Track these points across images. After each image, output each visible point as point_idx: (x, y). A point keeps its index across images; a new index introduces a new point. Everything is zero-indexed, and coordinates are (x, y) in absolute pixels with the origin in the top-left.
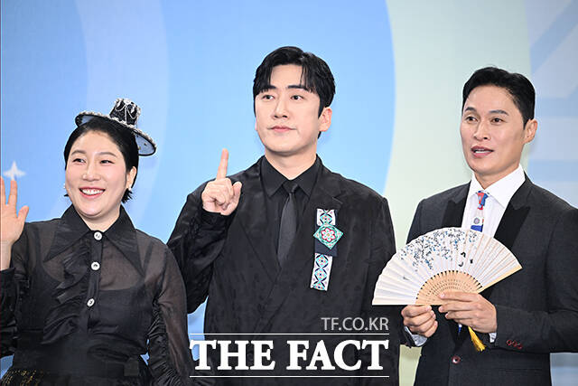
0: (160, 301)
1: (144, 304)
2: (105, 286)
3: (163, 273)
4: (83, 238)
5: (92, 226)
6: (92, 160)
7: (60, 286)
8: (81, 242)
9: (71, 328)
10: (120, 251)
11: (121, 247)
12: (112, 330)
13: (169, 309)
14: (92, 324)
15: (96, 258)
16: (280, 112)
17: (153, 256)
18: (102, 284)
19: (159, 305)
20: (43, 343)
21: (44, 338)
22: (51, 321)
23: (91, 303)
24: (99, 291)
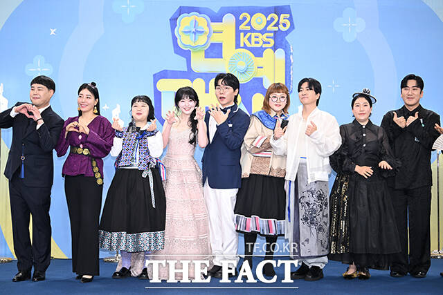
1: (379, 144)
2: (368, 140)
4: (360, 128)
5: (362, 124)
6: (362, 105)
7: (356, 141)
11: (371, 129)
14: (366, 151)
15: (364, 133)
16: (410, 93)
23: (364, 145)
24: (366, 142)
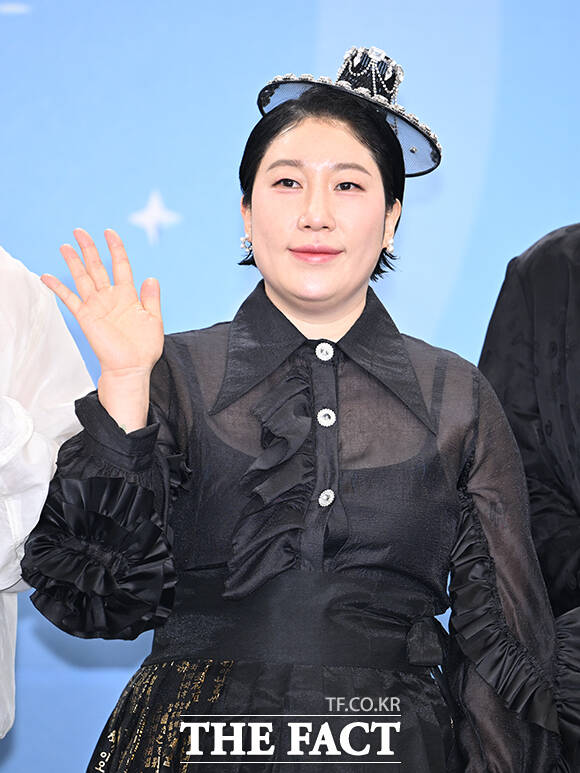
0: (473, 485)
1: (440, 496)
2: (354, 459)
3: (475, 424)
4: (291, 358)
5: (309, 328)
6: (318, 180)
7: (258, 465)
8: (288, 368)
9: (287, 558)
10: (379, 382)
11: (379, 373)
12: (376, 557)
13: (493, 504)
15: (324, 399)
17: (449, 390)
18: (345, 455)
19: (470, 495)
20: (225, 595)
21: (228, 583)
22: (242, 545)
23: (326, 498)
24: (342, 472)
